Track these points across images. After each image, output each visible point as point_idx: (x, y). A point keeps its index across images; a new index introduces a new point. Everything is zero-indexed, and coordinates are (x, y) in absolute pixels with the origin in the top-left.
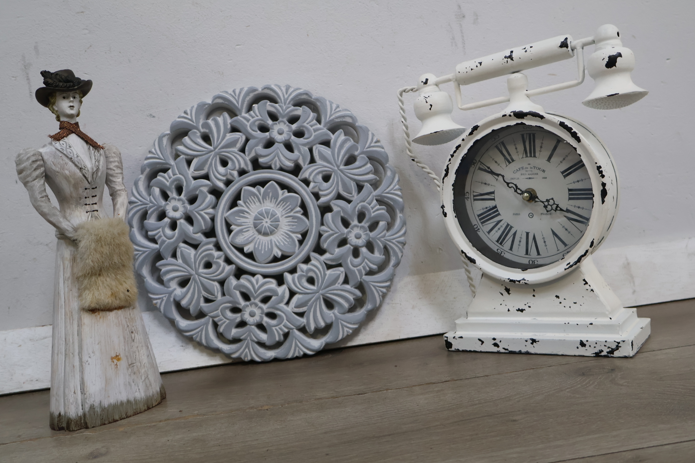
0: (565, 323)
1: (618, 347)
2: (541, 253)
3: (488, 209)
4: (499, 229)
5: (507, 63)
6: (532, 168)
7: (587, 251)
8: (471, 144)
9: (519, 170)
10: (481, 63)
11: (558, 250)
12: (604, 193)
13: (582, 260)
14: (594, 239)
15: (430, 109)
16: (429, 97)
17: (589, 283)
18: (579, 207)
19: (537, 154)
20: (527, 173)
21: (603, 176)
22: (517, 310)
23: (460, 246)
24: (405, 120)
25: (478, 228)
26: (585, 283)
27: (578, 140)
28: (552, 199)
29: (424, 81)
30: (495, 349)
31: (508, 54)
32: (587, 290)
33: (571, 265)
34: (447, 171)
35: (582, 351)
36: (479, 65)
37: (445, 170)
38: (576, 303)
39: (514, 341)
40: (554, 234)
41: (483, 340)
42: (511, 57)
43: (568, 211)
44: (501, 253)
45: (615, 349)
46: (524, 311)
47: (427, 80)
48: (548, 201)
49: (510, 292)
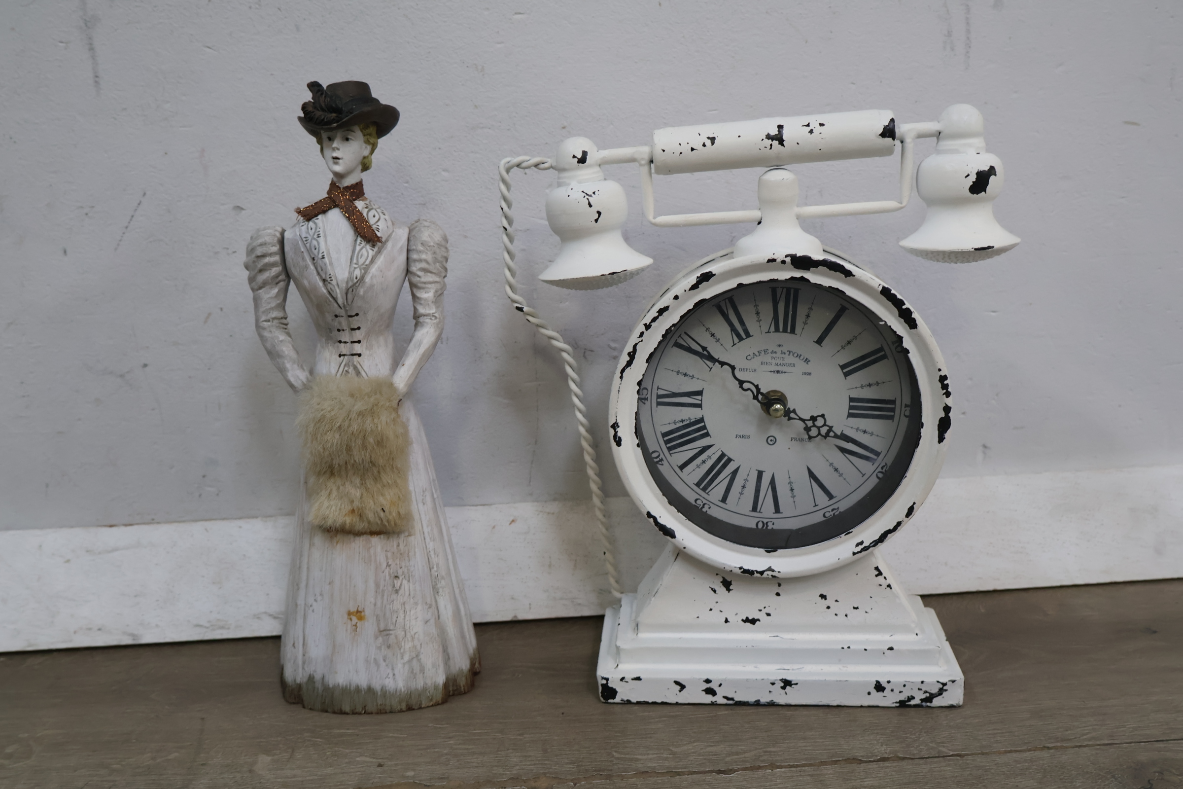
0: (843, 648)
1: (941, 692)
2: (781, 509)
3: (685, 423)
4: (704, 462)
5: (771, 149)
7: (899, 524)
8: (690, 305)
9: (757, 354)
10: (713, 140)
11: (816, 506)
12: (944, 425)
13: (887, 538)
14: (914, 503)
15: (596, 221)
16: (594, 193)
17: (884, 575)
19: (798, 329)
20: (774, 362)
21: (948, 394)
22: (743, 620)
23: (645, 503)
24: (510, 222)
25: (660, 458)
26: (877, 573)
27: (912, 324)
28: (823, 416)
29: (579, 156)
30: (709, 699)
31: (774, 131)
32: (880, 585)
33: (865, 547)
34: (632, 355)
35: (877, 699)
36: (708, 143)
37: (629, 354)
38: (857, 608)
39: (747, 683)
40: (812, 475)
41: (683, 683)
42: (779, 139)
43: (845, 437)
44: (703, 507)
45: (935, 694)
46: (758, 623)
47: (585, 153)
48: (813, 419)
49: (731, 588)
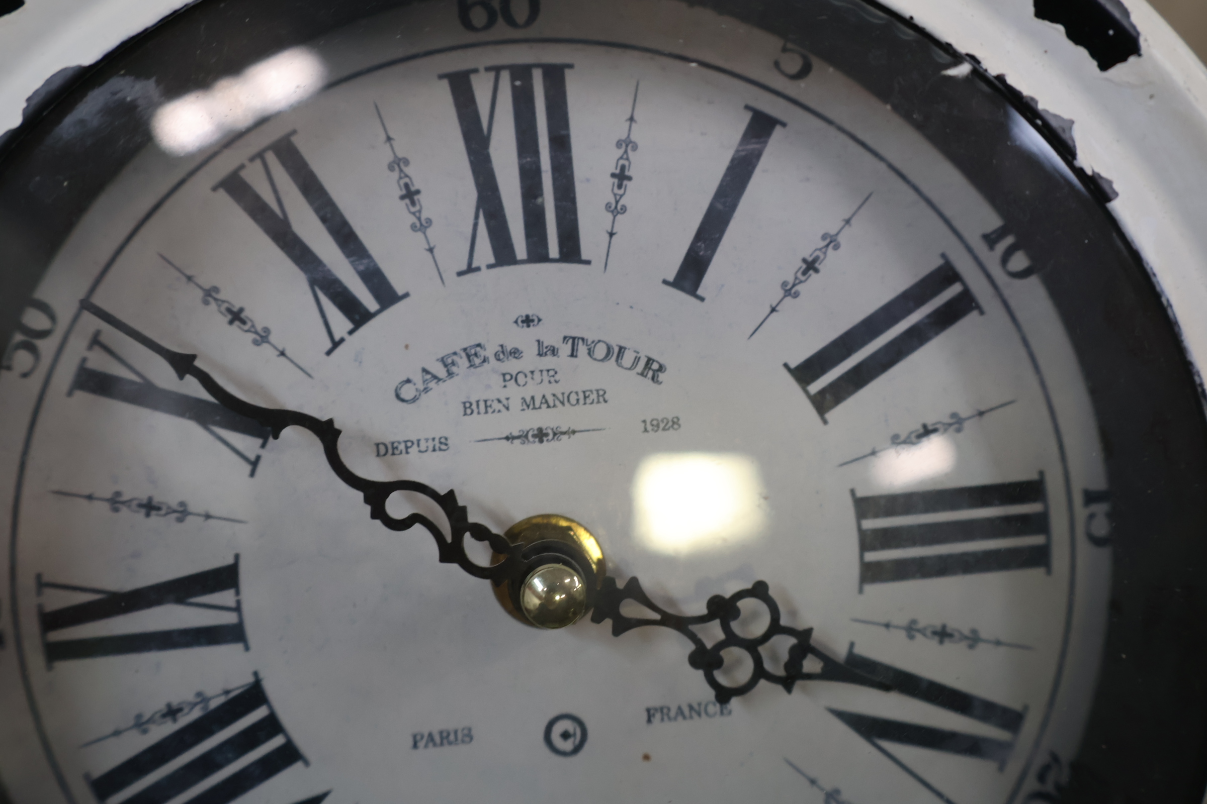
3: (184, 720)
6: (554, 351)
9: (441, 372)
18: (943, 634)
19: (590, 240)
20: (515, 393)
28: (759, 590)
43: (866, 670)
48: (723, 609)
